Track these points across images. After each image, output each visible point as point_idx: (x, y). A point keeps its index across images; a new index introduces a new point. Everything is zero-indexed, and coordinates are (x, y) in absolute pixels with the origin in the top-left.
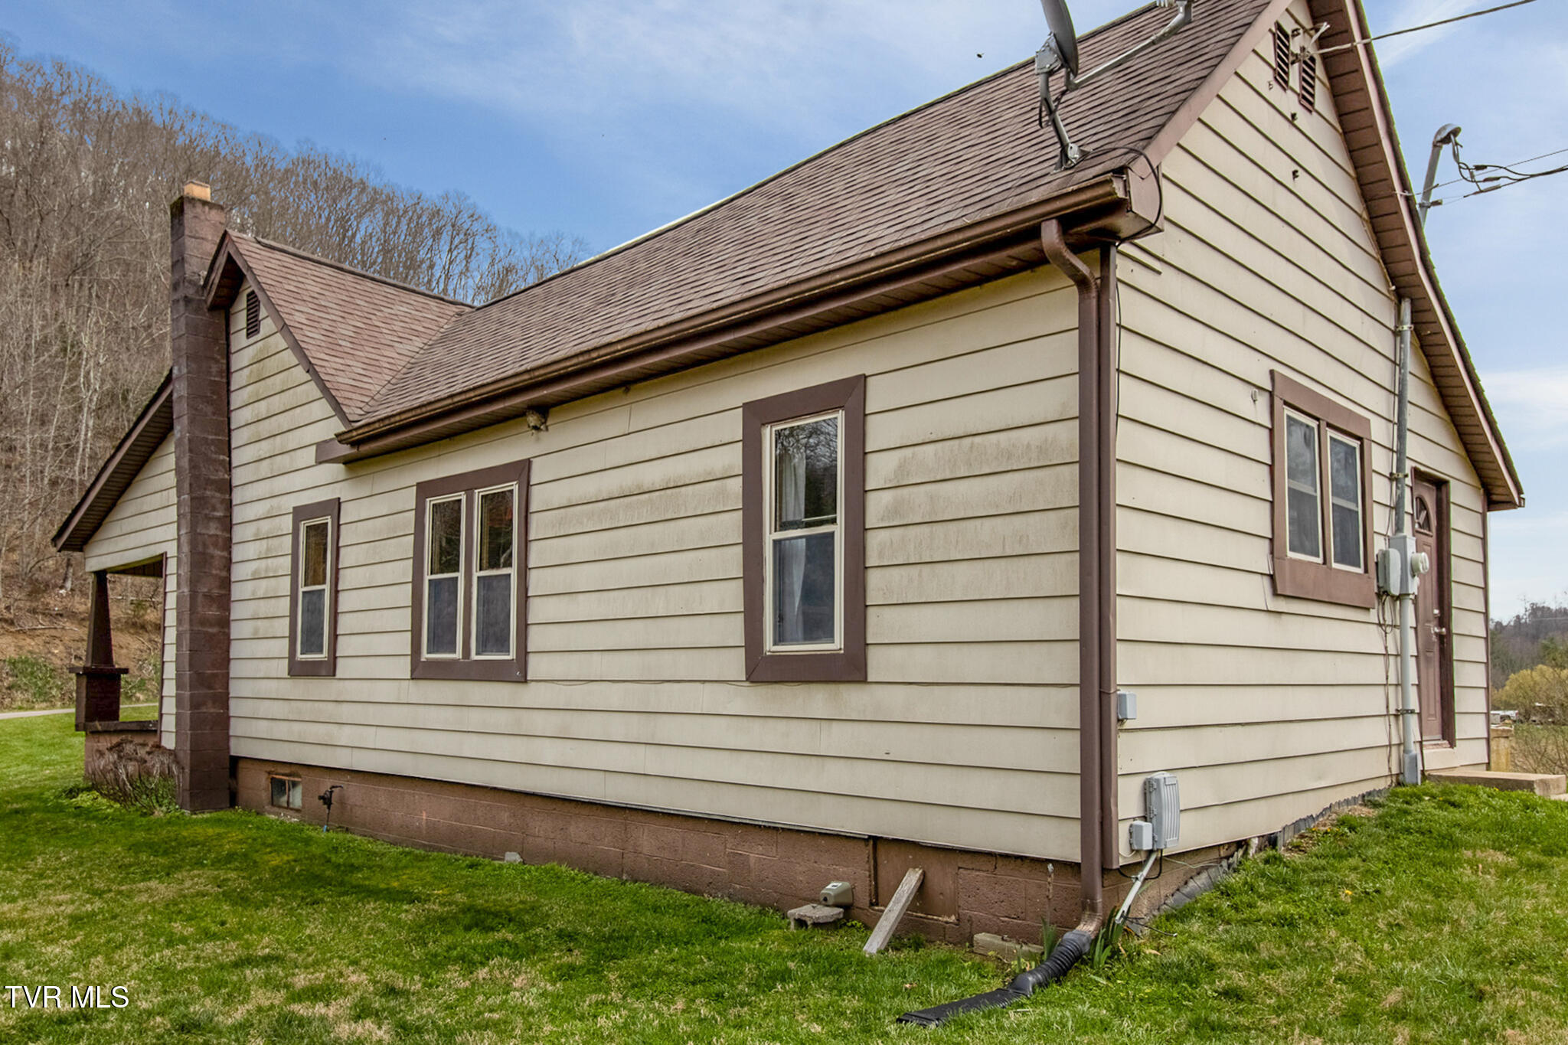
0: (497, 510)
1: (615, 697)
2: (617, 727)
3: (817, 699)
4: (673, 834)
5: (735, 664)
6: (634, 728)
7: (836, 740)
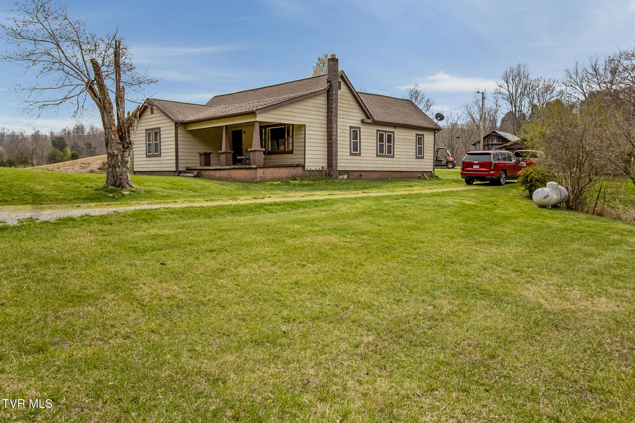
0: (389, 136)
1: (403, 160)
2: (404, 163)
3: (420, 160)
4: (406, 173)
5: (415, 157)
6: (405, 163)
7: (421, 163)
